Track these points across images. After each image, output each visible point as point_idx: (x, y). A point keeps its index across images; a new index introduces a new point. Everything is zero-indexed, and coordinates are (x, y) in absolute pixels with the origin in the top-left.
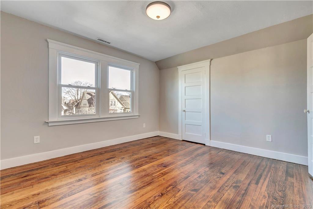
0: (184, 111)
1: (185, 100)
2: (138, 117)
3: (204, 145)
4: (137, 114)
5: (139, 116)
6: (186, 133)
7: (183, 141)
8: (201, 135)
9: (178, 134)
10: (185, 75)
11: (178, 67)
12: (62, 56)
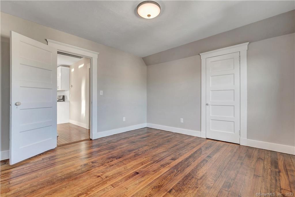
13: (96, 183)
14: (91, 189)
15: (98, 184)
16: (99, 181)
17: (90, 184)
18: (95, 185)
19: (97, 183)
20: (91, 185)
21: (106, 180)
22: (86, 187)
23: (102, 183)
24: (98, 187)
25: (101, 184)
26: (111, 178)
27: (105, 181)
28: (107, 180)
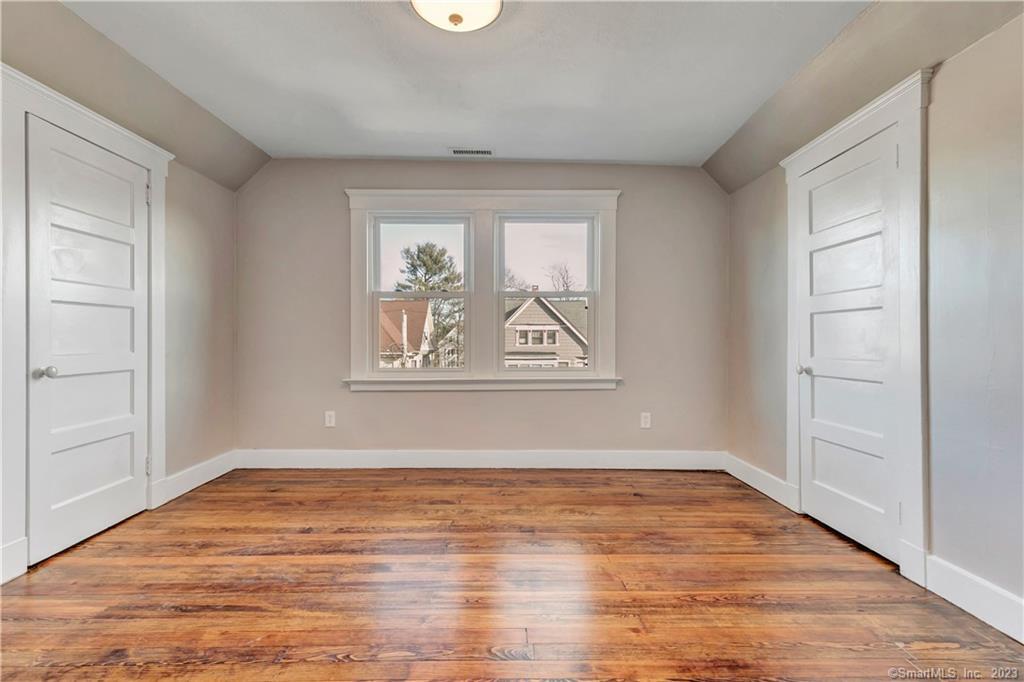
0: (808, 372)
1: (812, 315)
2: (613, 386)
3: (896, 568)
4: (613, 376)
5: (618, 382)
6: (816, 482)
7: (806, 516)
8: (882, 511)
9: (784, 478)
10: (810, 193)
11: (782, 163)
12: (384, 223)
13: (665, 613)
14: (681, 606)
15: (658, 609)
16: (655, 617)
17: (683, 619)
18: (669, 609)
19: (661, 613)
20: (681, 616)
21: (633, 609)
22: (695, 616)
23: (646, 606)
24: (661, 599)
25: (651, 606)
26: (614, 606)
27: (635, 607)
28: (628, 607)
